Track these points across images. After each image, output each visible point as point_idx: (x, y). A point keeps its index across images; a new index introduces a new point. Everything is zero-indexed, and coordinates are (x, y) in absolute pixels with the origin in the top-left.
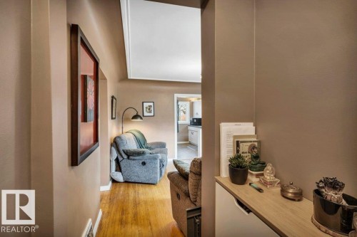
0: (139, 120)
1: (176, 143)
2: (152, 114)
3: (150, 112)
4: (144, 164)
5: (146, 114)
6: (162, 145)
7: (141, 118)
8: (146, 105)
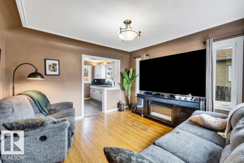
0: (39, 78)
1: (83, 99)
2: (57, 73)
3: (55, 71)
4: (43, 138)
5: (48, 72)
6: (69, 105)
7: (42, 77)
8: (49, 62)
